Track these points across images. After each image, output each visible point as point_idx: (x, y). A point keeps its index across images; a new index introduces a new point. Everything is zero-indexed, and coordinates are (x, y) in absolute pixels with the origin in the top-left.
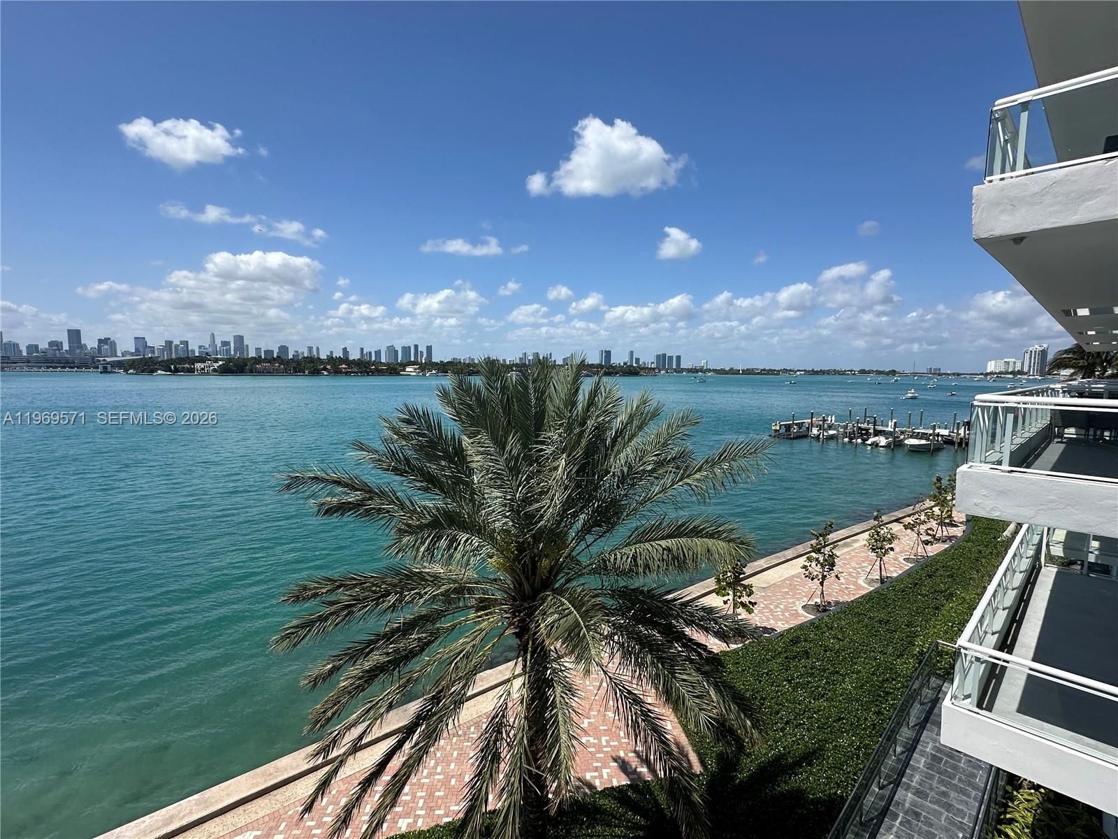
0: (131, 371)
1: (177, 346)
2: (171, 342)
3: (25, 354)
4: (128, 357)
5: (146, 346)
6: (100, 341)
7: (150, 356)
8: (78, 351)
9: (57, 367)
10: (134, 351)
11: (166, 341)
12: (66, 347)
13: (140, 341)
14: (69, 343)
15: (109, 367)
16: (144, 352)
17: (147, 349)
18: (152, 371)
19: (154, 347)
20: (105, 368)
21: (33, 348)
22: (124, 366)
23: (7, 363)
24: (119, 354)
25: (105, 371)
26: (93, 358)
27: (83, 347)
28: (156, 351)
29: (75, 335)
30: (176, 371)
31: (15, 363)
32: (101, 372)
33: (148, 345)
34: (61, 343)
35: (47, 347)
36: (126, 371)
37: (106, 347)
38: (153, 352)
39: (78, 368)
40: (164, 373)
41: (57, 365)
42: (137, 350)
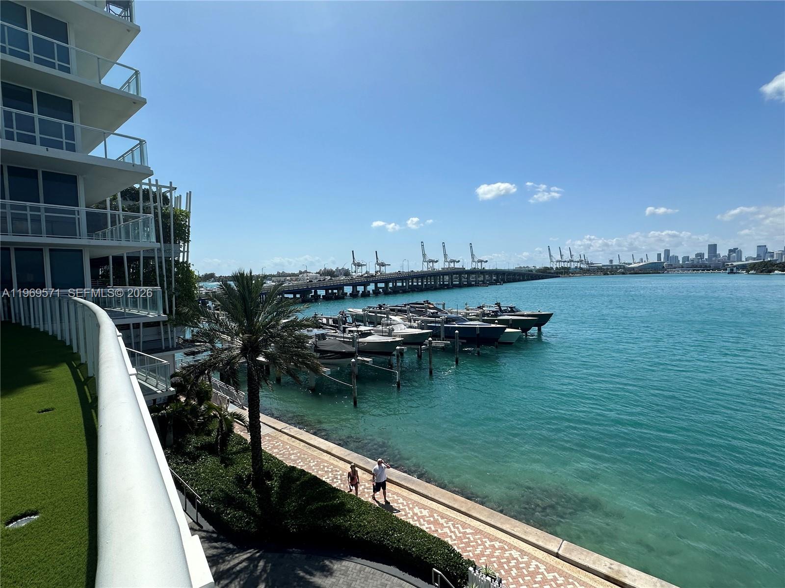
0: (752, 272)
3: (681, 262)
4: (751, 261)
5: (766, 252)
6: (730, 251)
7: (769, 259)
8: (714, 259)
9: (698, 270)
10: (756, 256)
11: (784, 247)
12: (706, 256)
13: (762, 248)
14: (709, 254)
15: (735, 269)
16: (765, 257)
17: (768, 254)
18: (773, 271)
19: (773, 252)
20: (732, 270)
21: (686, 258)
22: (747, 268)
23: (671, 268)
24: (744, 259)
25: (732, 272)
26: (724, 263)
27: (716, 256)
28: (775, 256)
29: (713, 248)
32: (728, 273)
33: (769, 251)
34: (704, 254)
35: (694, 257)
36: (748, 271)
37: (734, 255)
38: (772, 256)
39: (712, 270)
40: (780, 272)
41: (699, 269)
42: (758, 256)
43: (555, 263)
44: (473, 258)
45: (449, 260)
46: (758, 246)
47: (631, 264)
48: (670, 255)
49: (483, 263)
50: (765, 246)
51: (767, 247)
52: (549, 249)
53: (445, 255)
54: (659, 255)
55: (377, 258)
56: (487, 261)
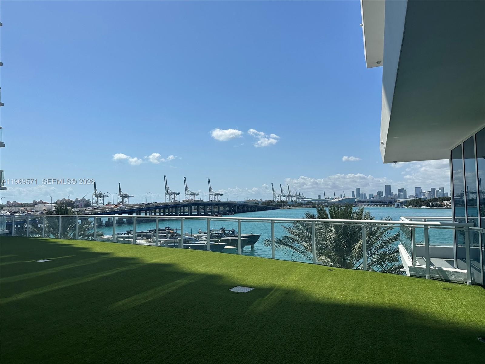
0: (410, 206)
1: (437, 191)
2: (435, 189)
3: (368, 198)
4: (412, 199)
5: (421, 192)
6: (399, 190)
7: (423, 197)
8: (389, 196)
9: (378, 205)
10: (415, 195)
11: (431, 189)
12: (384, 194)
13: (418, 189)
14: (386, 192)
15: (400, 204)
16: (420, 195)
17: (421, 194)
18: (420, 206)
19: (425, 192)
20: (398, 205)
21: (371, 195)
22: (407, 203)
23: (360, 203)
24: (407, 197)
25: (398, 207)
26: (394, 199)
27: (391, 194)
28: (426, 195)
29: (388, 188)
30: (433, 206)
31: (363, 203)
32: (396, 207)
33: (422, 191)
34: (383, 192)
35: (377, 195)
36: (407, 206)
37: (402, 193)
38: (424, 195)
39: (387, 205)
40: (426, 207)
41: (379, 204)
42: (416, 194)
43: (277, 197)
44: (210, 191)
45: (189, 193)
46: (416, 188)
47: (333, 199)
48: (361, 193)
49: (219, 196)
50: (420, 187)
51: (421, 188)
52: (272, 185)
53: (186, 189)
54: (353, 192)
55: (120, 190)
56: (222, 195)
